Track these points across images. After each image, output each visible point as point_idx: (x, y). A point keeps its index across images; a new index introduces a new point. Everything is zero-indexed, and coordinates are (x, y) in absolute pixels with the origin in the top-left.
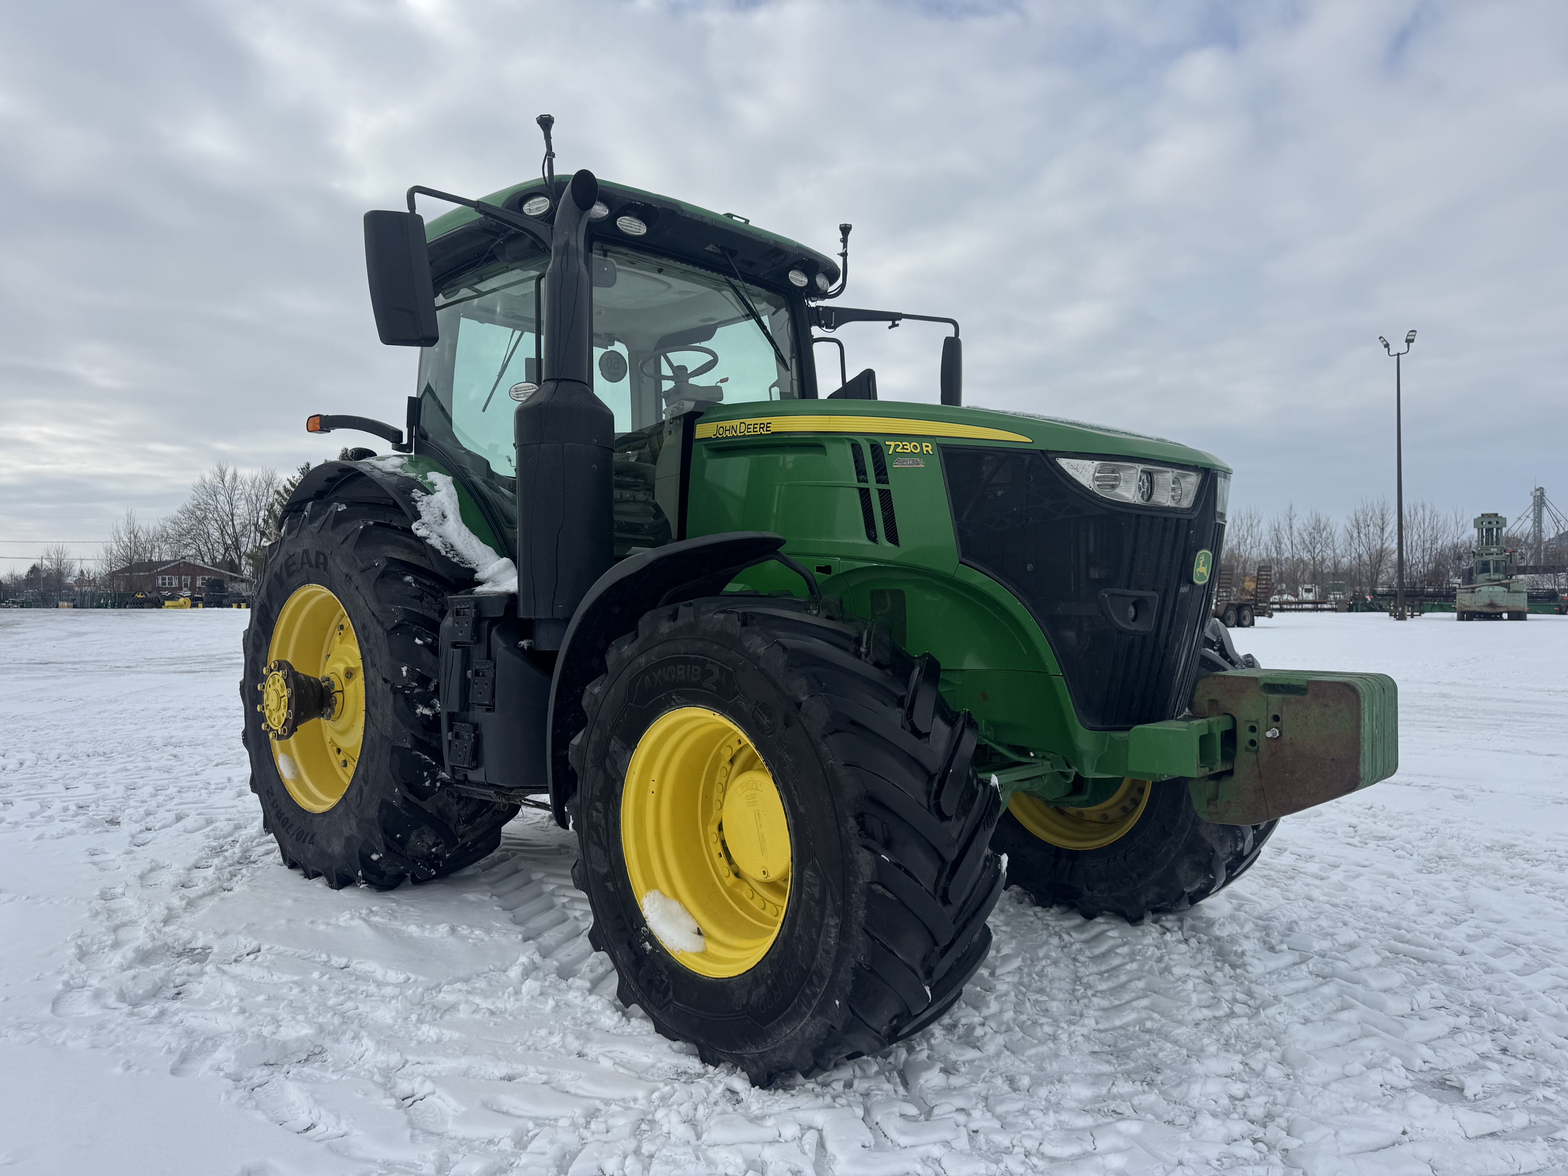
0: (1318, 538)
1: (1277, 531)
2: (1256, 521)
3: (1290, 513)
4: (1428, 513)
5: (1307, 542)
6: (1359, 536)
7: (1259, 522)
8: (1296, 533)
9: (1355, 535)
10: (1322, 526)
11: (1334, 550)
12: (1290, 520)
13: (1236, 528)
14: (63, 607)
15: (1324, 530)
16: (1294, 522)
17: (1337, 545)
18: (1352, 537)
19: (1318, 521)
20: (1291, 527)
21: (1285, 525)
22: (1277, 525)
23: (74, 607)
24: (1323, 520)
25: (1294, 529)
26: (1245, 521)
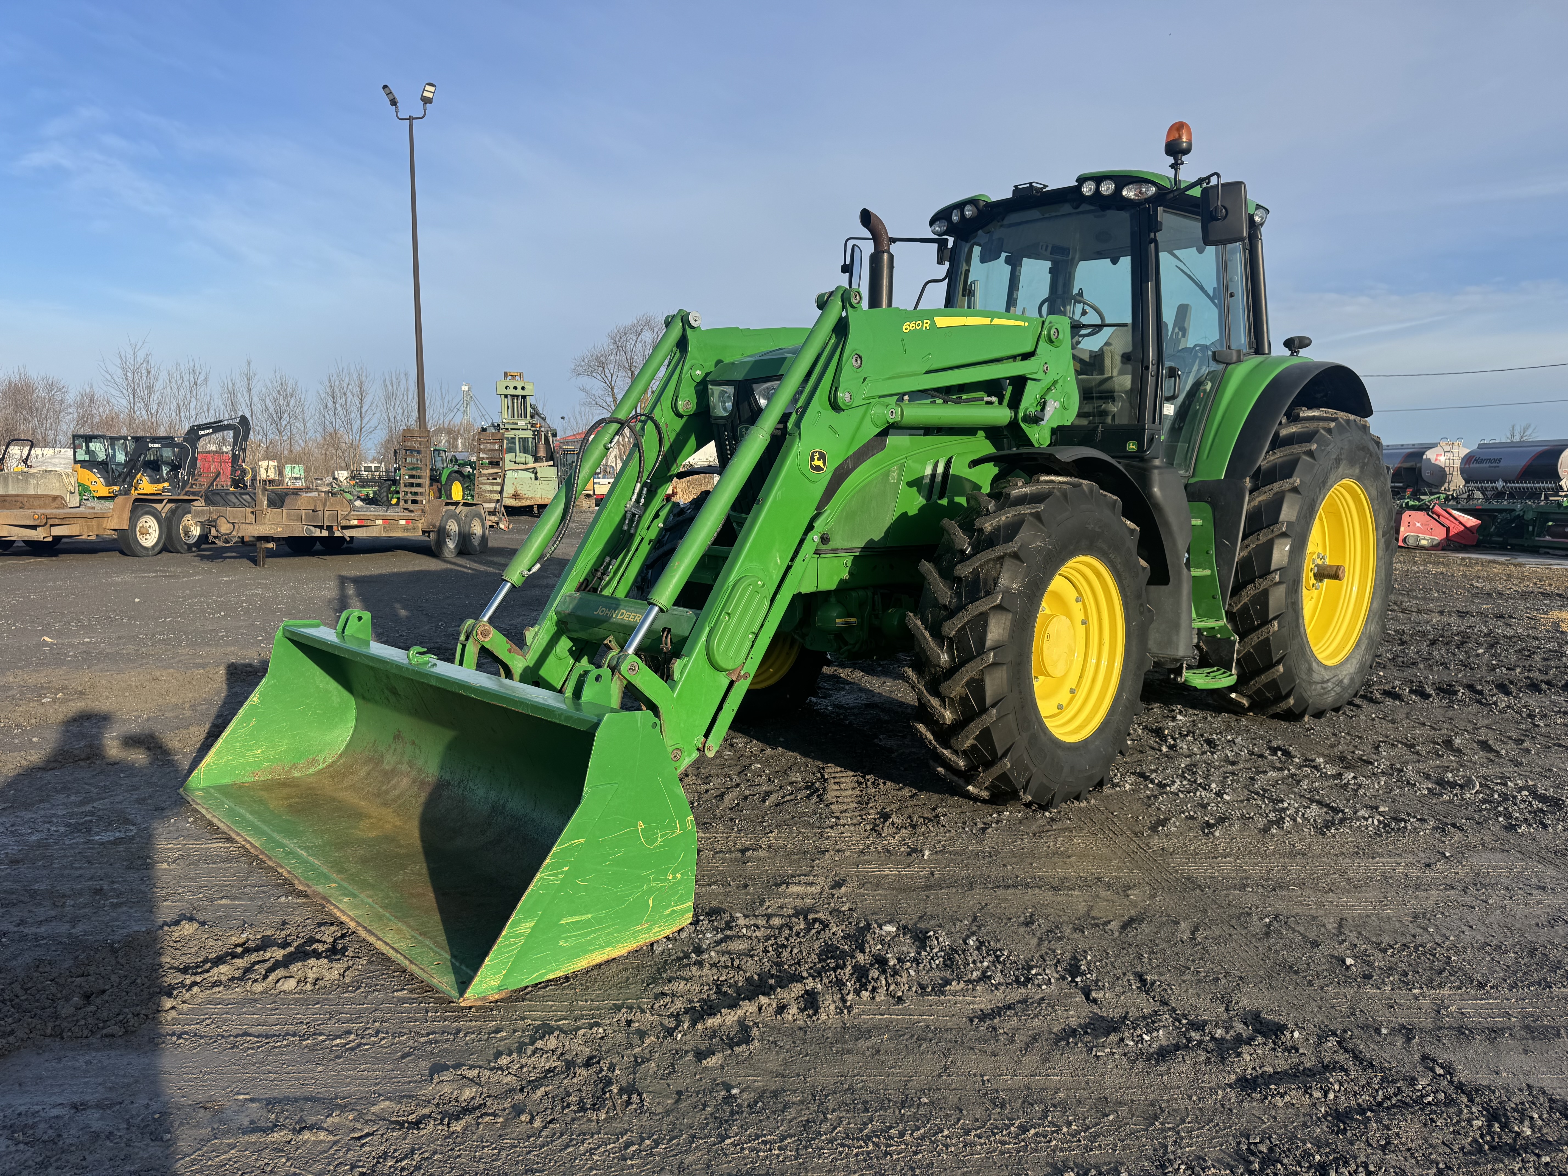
1: (232, 393)
2: (202, 378)
3: (248, 370)
5: (271, 410)
7: (206, 379)
8: (255, 399)
9: (330, 404)
10: (289, 391)
12: (248, 379)
13: (174, 385)
15: (291, 396)
16: (254, 383)
17: (307, 416)
19: (284, 384)
20: (250, 390)
21: (241, 386)
22: (230, 385)
24: (291, 384)
25: (254, 392)
26: (186, 377)
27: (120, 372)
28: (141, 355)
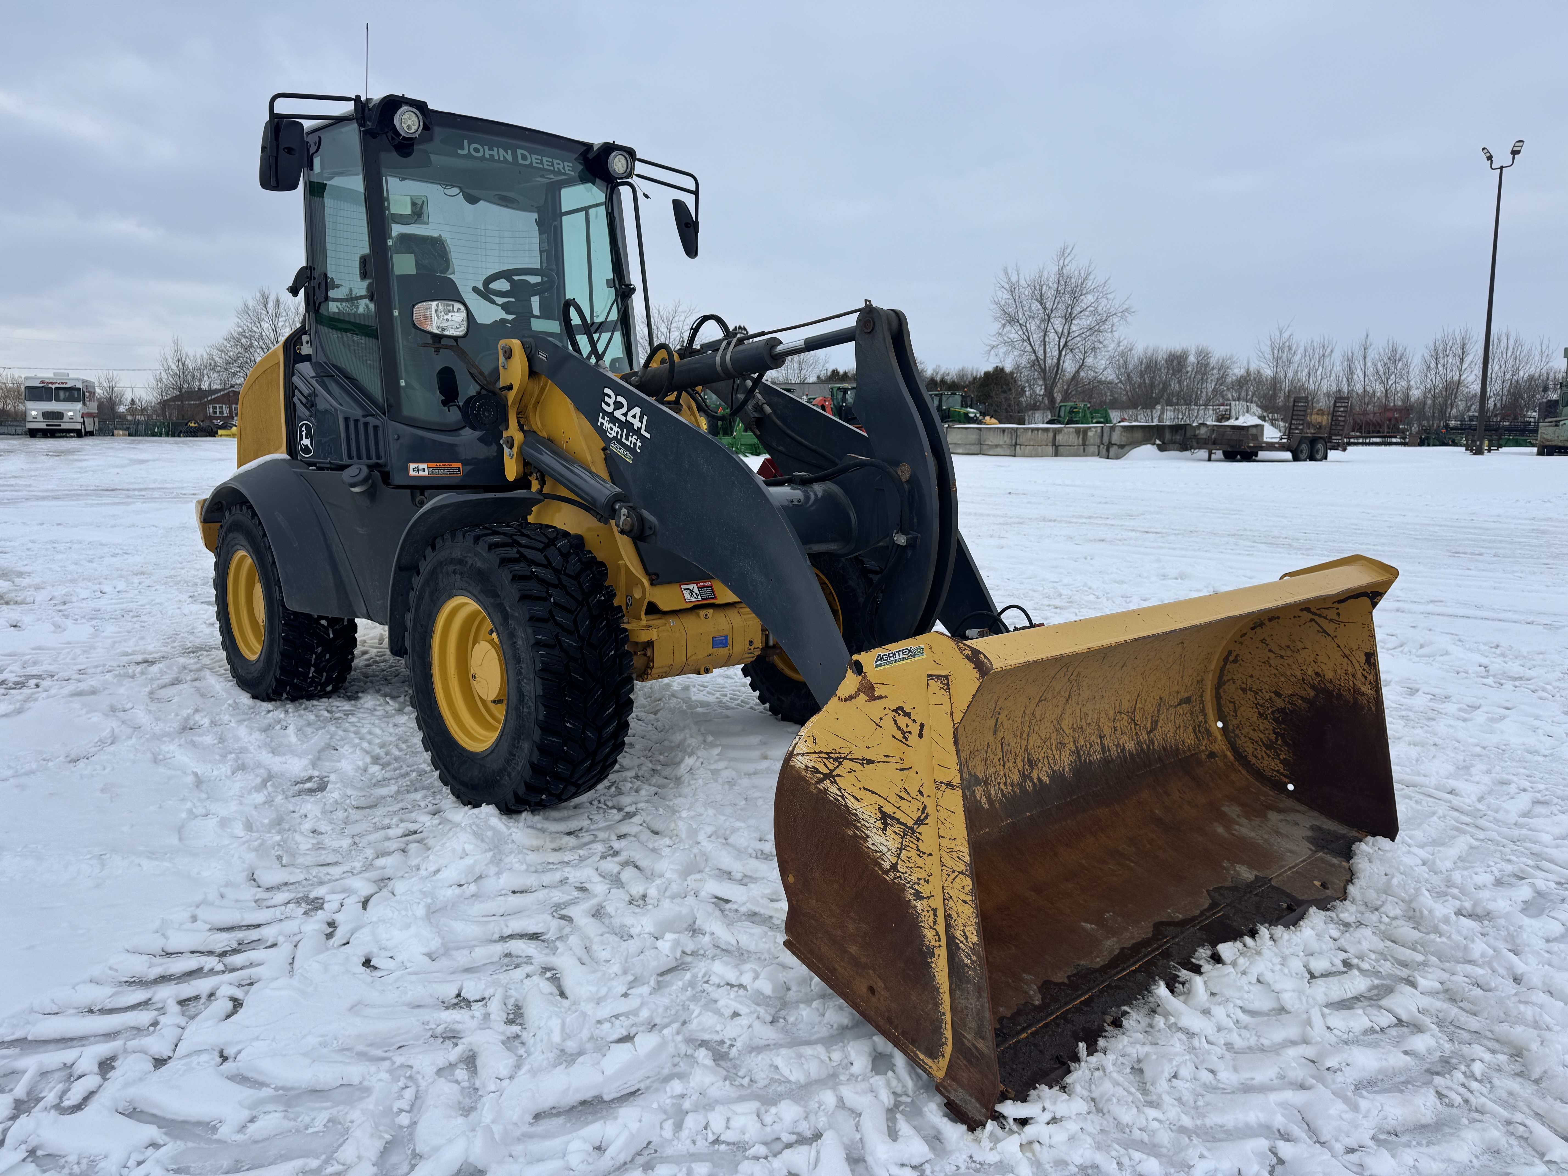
0: (1392, 369)
1: (1350, 361)
2: (1329, 350)
3: (1366, 342)
4: (1512, 342)
5: (1381, 373)
6: (1437, 367)
7: (1332, 351)
8: (1369, 364)
9: (1433, 365)
10: (1398, 356)
11: (1408, 382)
12: (1365, 349)
13: (1308, 358)
14: (119, 435)
15: (1399, 360)
16: (1369, 351)
17: (1411, 376)
18: (1429, 367)
19: (1395, 350)
20: (1365, 357)
21: (1359, 355)
22: (1350, 354)
23: (130, 435)
24: (1400, 350)
25: (1368, 359)
26: (1317, 351)
27: (1269, 350)
28: (1286, 336)
